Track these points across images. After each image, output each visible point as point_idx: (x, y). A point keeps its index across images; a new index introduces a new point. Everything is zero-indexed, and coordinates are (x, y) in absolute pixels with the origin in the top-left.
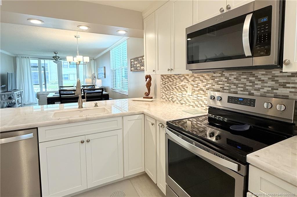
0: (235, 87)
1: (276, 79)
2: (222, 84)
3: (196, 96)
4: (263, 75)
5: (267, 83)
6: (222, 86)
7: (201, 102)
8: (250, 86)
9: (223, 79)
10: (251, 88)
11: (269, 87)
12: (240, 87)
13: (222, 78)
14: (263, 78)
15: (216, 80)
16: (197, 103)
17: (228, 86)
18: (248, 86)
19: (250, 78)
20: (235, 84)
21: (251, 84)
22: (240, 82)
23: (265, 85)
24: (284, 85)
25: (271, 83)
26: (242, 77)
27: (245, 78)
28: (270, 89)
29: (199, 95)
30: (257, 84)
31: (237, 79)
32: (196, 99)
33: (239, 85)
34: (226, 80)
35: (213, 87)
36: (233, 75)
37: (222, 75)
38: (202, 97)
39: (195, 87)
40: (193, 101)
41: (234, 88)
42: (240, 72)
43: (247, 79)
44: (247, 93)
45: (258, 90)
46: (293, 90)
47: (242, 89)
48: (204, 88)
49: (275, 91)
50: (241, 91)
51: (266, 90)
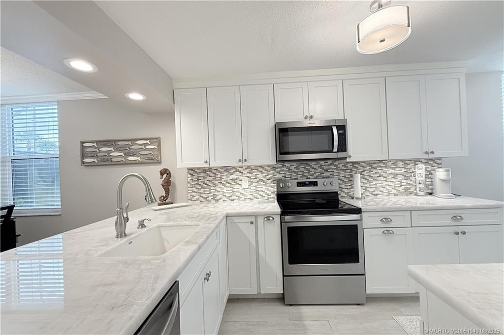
0: (296, 174)
1: (323, 167)
2: (283, 174)
3: (255, 188)
4: (315, 164)
5: (317, 170)
6: (284, 175)
7: (262, 193)
8: (307, 173)
9: (285, 169)
10: (308, 174)
11: (319, 172)
12: (299, 174)
13: (283, 168)
14: (315, 167)
15: (277, 170)
16: (256, 195)
17: (289, 175)
18: (305, 173)
19: (307, 167)
20: (295, 173)
21: (307, 171)
22: (299, 170)
23: (317, 171)
24: (327, 171)
25: (320, 170)
26: (301, 166)
27: (303, 168)
28: (319, 174)
29: (258, 187)
30: (311, 171)
31: (296, 168)
32: (255, 191)
33: (299, 173)
34: (288, 169)
35: (275, 177)
36: (293, 165)
37: (284, 166)
38: (262, 188)
39: (252, 179)
40: (251, 193)
41: (295, 176)
42: (299, 163)
43: (305, 168)
44: (305, 178)
45: (312, 175)
46: (331, 173)
47: (301, 176)
48: (264, 179)
49: (322, 175)
50: (301, 177)
51: (317, 174)
